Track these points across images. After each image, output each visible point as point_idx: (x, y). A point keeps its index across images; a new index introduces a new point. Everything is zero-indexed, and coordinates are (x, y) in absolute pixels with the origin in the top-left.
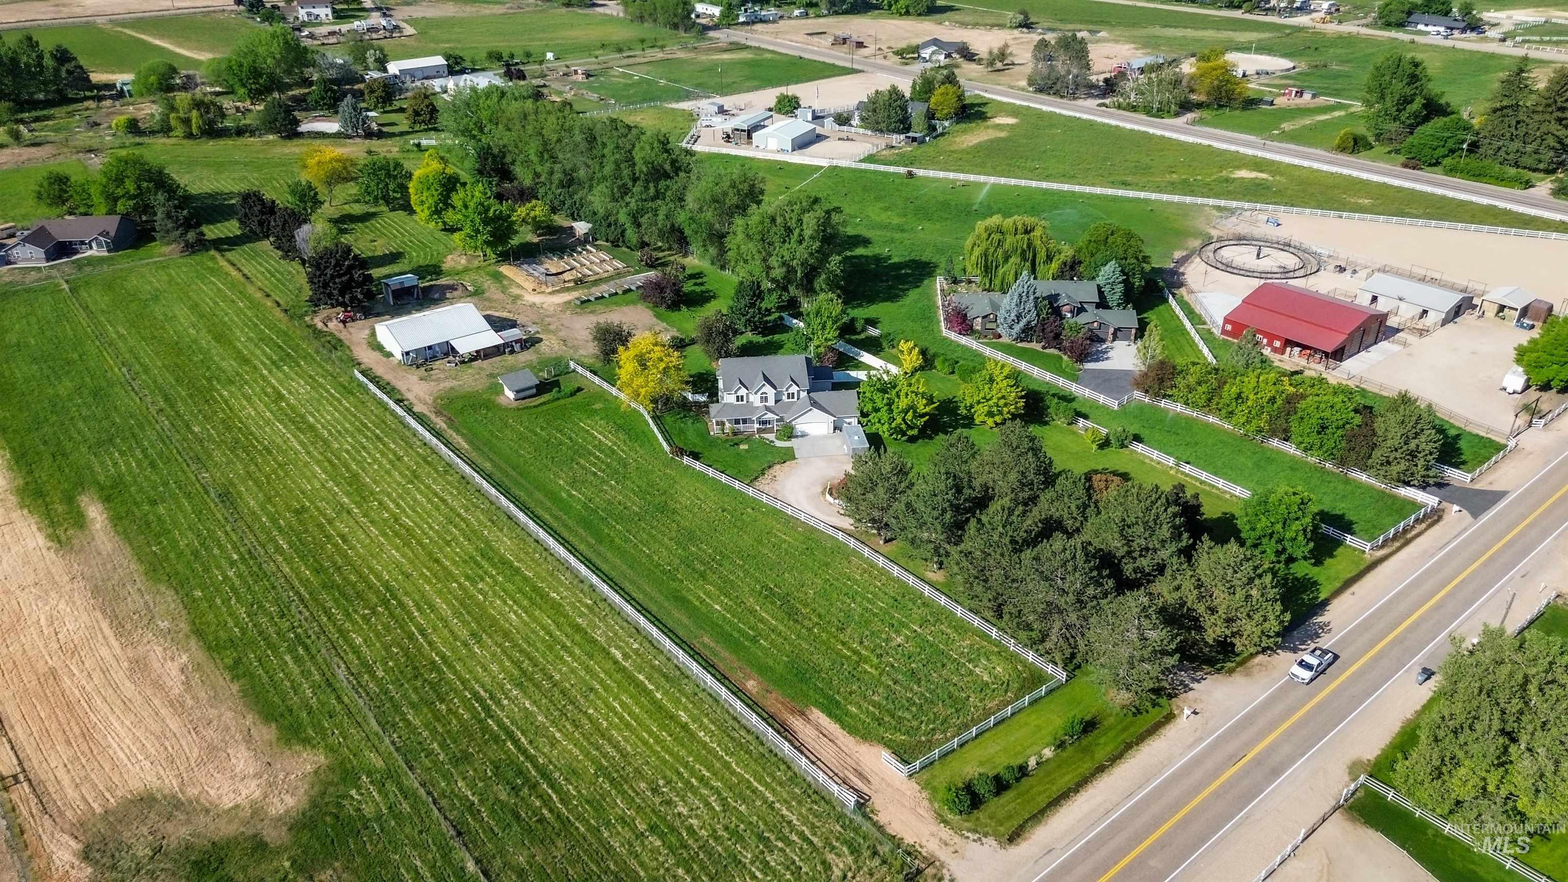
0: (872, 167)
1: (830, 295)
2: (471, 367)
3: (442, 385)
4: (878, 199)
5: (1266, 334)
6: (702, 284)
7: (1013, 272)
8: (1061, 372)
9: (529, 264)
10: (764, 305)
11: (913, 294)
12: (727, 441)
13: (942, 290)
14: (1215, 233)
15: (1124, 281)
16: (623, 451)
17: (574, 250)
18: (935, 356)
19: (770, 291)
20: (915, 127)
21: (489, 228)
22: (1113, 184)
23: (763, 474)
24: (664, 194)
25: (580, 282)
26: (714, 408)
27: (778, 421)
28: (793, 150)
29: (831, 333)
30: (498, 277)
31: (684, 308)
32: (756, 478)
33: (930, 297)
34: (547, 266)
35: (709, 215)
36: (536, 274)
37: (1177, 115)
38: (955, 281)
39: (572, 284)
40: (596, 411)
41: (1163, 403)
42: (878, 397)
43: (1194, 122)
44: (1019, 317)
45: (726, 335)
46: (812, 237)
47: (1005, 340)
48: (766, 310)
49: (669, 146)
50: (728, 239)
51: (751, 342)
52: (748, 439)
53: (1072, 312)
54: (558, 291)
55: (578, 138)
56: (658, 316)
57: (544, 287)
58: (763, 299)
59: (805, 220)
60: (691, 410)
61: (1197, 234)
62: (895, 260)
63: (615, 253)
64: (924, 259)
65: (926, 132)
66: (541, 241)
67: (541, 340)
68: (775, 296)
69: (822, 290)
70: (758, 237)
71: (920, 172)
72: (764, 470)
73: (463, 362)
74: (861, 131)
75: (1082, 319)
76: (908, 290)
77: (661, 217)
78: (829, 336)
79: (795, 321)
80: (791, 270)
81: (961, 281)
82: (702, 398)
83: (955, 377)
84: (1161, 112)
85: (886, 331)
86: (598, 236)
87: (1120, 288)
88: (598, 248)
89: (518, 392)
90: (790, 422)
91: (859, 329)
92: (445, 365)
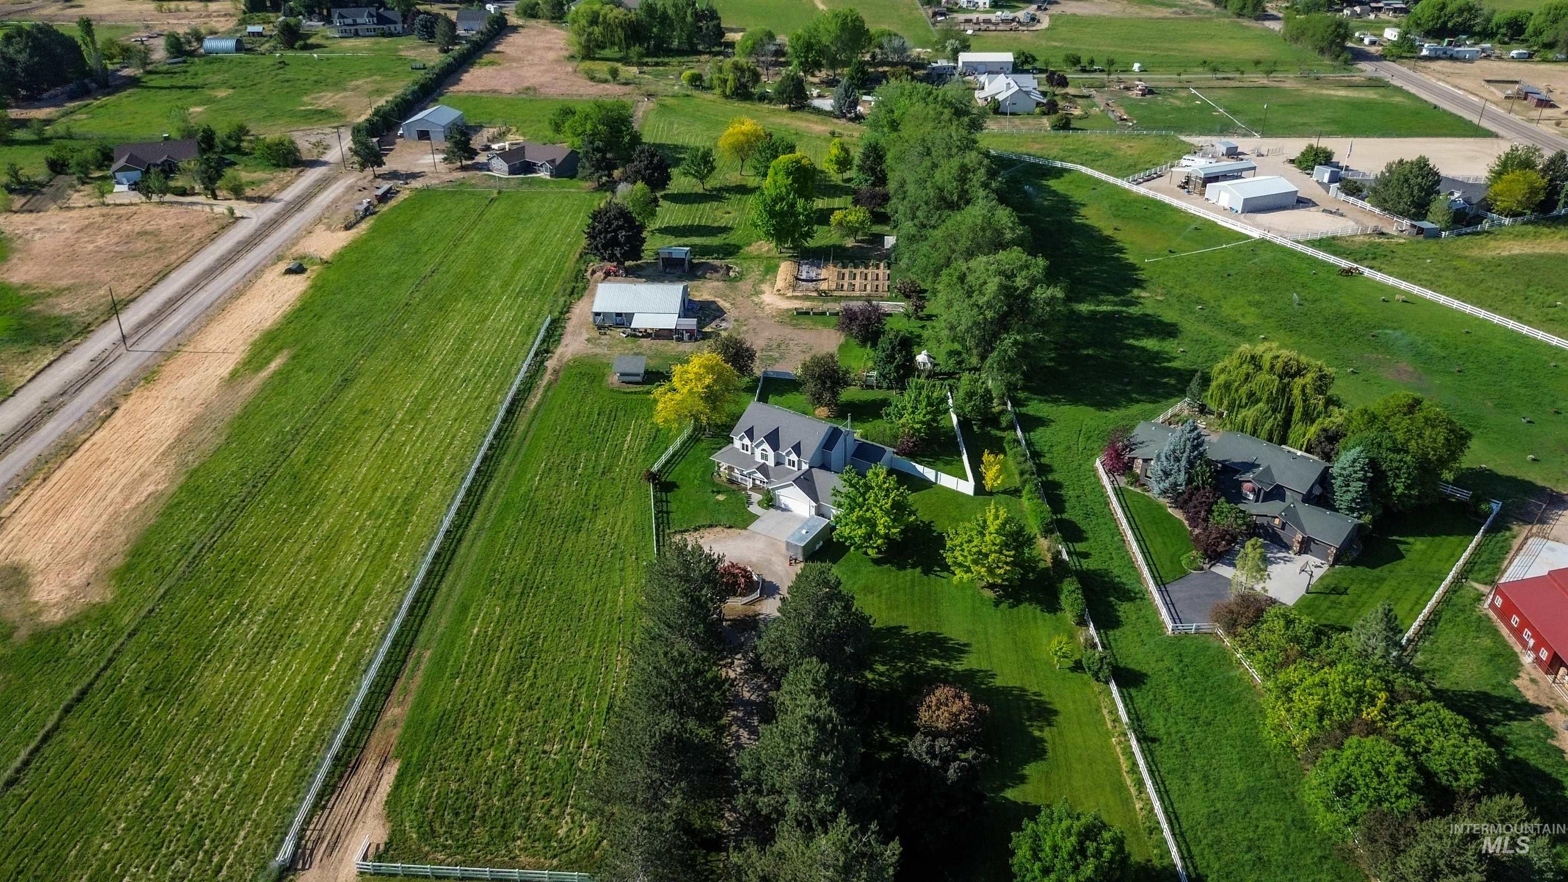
2: (634, 342)
3: (593, 350)
5: (1535, 635)
12: (716, 485)
16: (626, 458)
17: (864, 264)
23: (696, 531)
25: (825, 294)
28: (1238, 211)
30: (770, 270)
36: (803, 276)
38: (1203, 411)
39: (816, 294)
41: (1240, 655)
52: (735, 491)
53: (1258, 494)
54: (796, 297)
56: (842, 346)
57: (791, 289)
66: (851, 247)
72: (702, 526)
73: (635, 336)
74: (1368, 206)
81: (1211, 413)
88: (890, 267)
89: (622, 374)
90: (773, 489)
91: (1004, 424)
92: (619, 334)
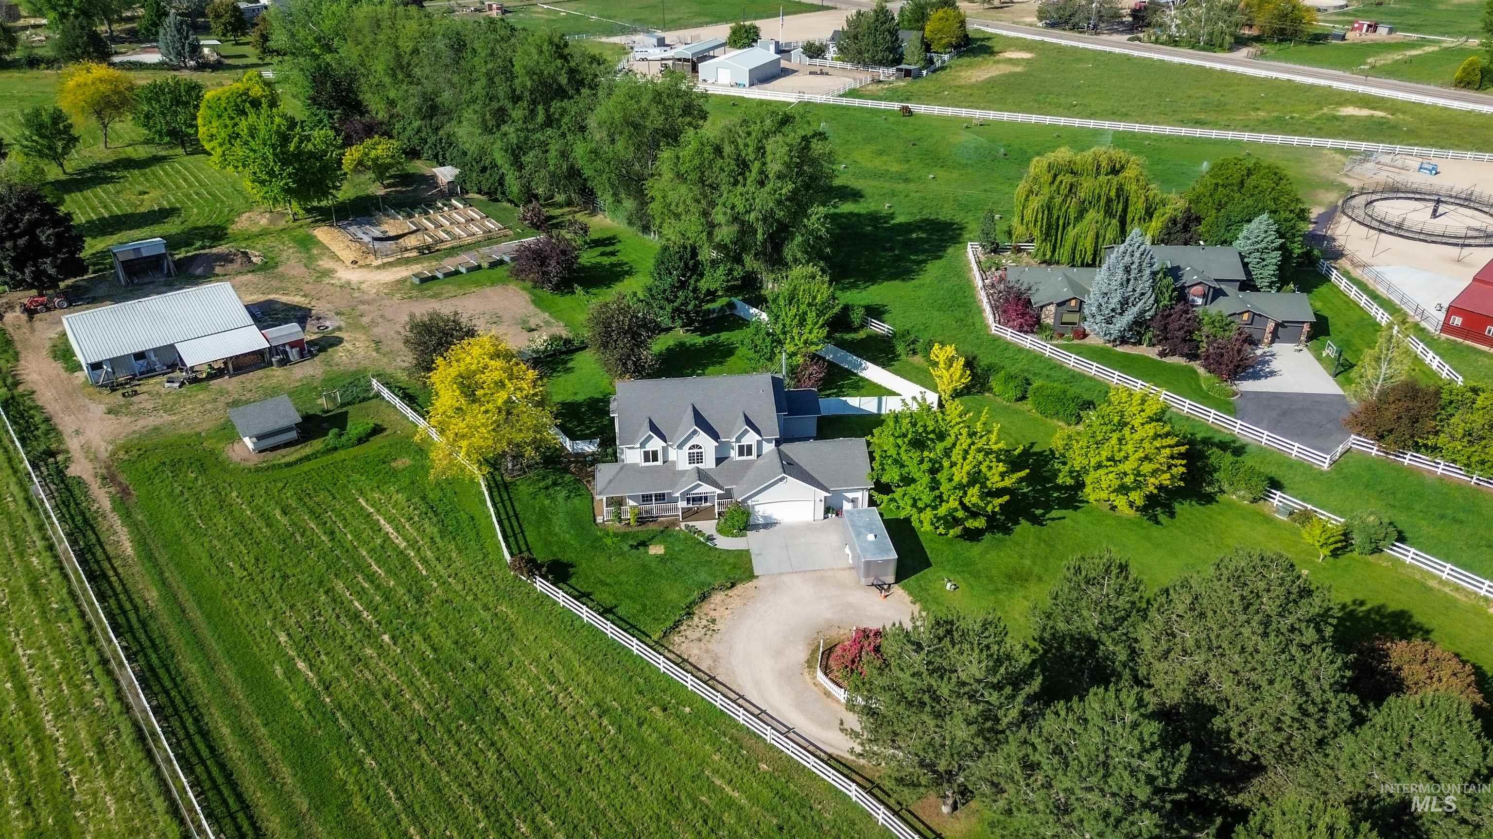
0: (857, 102)
1: (810, 269)
2: (205, 389)
3: (141, 423)
4: (868, 140)
6: (613, 254)
7: (1091, 234)
8: (1204, 398)
9: (360, 224)
10: (704, 285)
11: (933, 269)
12: (624, 536)
13: (979, 263)
14: (1351, 183)
15: (1281, 247)
16: (424, 561)
17: (430, 206)
18: (990, 369)
19: (714, 263)
20: (908, 57)
21: (290, 169)
22: (1182, 123)
23: (690, 615)
24: (559, 121)
25: (425, 251)
26: (604, 472)
27: (720, 497)
28: (752, 84)
29: (816, 333)
30: (307, 243)
31: (579, 290)
32: (677, 624)
33: (961, 273)
34: (385, 227)
35: (622, 148)
36: (366, 239)
37: (1231, 50)
38: (996, 249)
39: (414, 254)
40: (395, 473)
41: (1408, 460)
42: (911, 458)
43: (1255, 57)
44: (1124, 304)
45: (635, 336)
46: (780, 177)
47: (1095, 340)
48: (709, 292)
49: (566, 51)
50: (648, 183)
51: (682, 345)
52: (666, 532)
53: (1204, 296)
54: (391, 264)
55: (441, 44)
56: (537, 302)
57: (372, 257)
58: (702, 275)
59: (769, 148)
60: (566, 470)
61: (1331, 185)
62: (900, 219)
63: (491, 209)
64: (941, 218)
65: (923, 63)
66: (388, 194)
67: (340, 341)
68: (721, 270)
69: (796, 260)
70: (694, 176)
71: (919, 109)
72: (689, 606)
73: (195, 380)
74: (839, 64)
75: (1222, 307)
76: (925, 261)
77: (553, 153)
78: (813, 337)
79: (753, 310)
80: (746, 230)
81: (1005, 249)
82: (589, 448)
83: (1027, 406)
84: (1212, 45)
85: (899, 328)
86: (468, 186)
87: (1275, 257)
88: (468, 203)
89: (260, 438)
90: (744, 501)
91: (857, 322)
92: (158, 385)
